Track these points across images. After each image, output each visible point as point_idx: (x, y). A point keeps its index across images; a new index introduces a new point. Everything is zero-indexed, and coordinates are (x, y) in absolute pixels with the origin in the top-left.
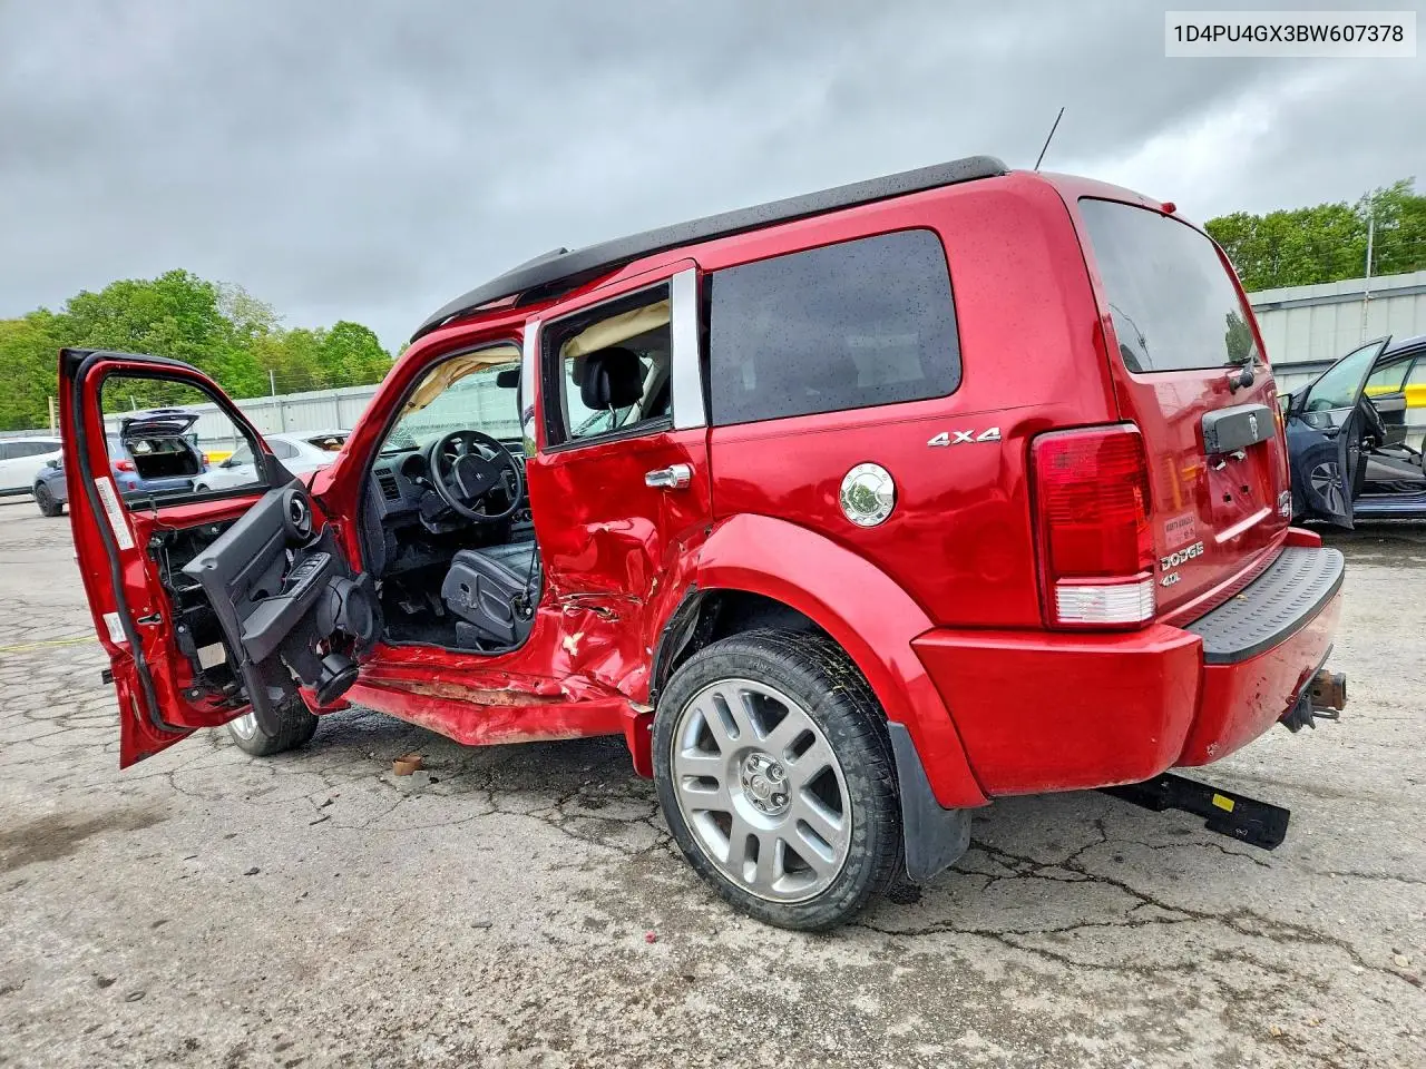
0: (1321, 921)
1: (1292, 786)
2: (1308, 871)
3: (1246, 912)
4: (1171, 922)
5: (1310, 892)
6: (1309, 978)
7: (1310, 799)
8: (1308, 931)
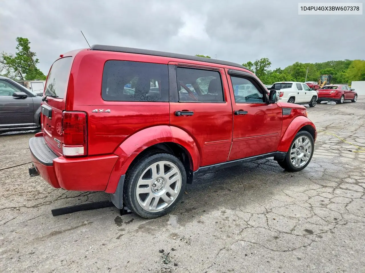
0: (35, 209)
1: (65, 231)
2: (44, 215)
3: (49, 204)
4: (59, 197)
5: (40, 212)
6: (31, 200)
7: (57, 229)
8: (37, 207)
